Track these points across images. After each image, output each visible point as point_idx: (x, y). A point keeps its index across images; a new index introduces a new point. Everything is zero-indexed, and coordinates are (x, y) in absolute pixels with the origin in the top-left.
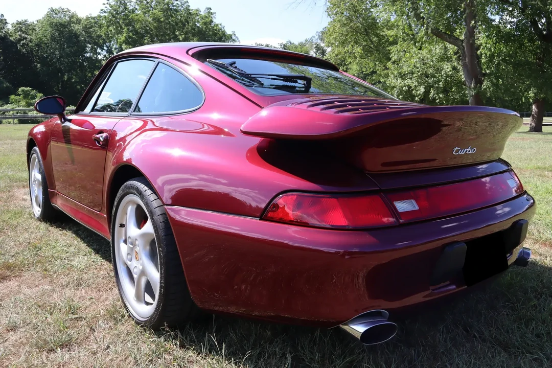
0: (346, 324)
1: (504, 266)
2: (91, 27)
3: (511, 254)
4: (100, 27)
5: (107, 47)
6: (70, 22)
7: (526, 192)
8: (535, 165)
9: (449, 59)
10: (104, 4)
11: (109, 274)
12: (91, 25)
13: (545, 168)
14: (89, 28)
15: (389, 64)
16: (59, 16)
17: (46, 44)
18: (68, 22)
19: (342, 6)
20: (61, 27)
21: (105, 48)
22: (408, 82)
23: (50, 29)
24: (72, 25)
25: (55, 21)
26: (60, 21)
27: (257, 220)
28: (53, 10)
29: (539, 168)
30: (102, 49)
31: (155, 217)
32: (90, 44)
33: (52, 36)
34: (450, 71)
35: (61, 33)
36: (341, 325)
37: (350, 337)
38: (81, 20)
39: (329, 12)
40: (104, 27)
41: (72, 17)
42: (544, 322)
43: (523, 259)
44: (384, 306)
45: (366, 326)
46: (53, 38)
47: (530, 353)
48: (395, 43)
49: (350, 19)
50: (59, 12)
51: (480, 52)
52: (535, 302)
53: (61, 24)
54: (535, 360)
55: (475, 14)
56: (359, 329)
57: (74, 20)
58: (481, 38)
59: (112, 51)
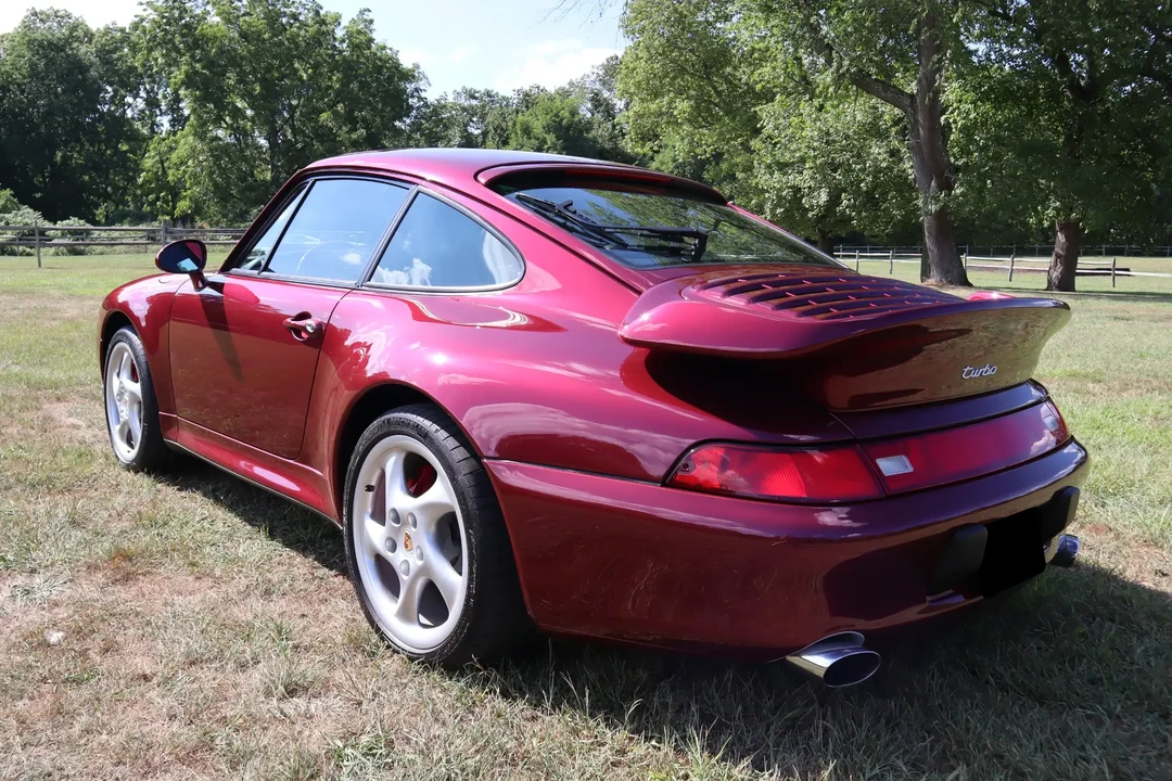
0: (798, 655)
1: (1040, 565)
2: (116, 49)
3: (1049, 546)
4: (134, 48)
5: (148, 93)
6: (71, 38)
7: (1072, 438)
8: (1068, 369)
9: (881, 135)
10: (142, 4)
11: (313, 574)
12: (112, 45)
13: (1086, 376)
14: (110, 52)
15: (755, 144)
16: (48, 24)
17: (19, 85)
18: (67, 40)
19: (655, 16)
20: (52, 50)
21: (143, 94)
22: (793, 179)
23: (28, 55)
24: (75, 45)
25: (38, 35)
26: (50, 37)
27: (658, 487)
28: (35, 14)
29: (1074, 375)
30: (136, 96)
31: (460, 478)
32: (111, 86)
33: (32, 70)
34: (884, 159)
35: (50, 62)
36: (789, 658)
37: (805, 675)
38: (93, 35)
39: (628, 28)
40: (141, 49)
41: (74, 28)
42: (1100, 661)
43: (1066, 556)
44: (858, 626)
45: (832, 657)
46: (34, 73)
47: (1081, 707)
48: (767, 96)
49: (671, 43)
50: (48, 17)
51: (946, 119)
52: (1084, 628)
53: (50, 43)
54: (1089, 717)
55: (939, 41)
56: (820, 662)
57: (80, 33)
58: (951, 92)
59: (158, 100)
